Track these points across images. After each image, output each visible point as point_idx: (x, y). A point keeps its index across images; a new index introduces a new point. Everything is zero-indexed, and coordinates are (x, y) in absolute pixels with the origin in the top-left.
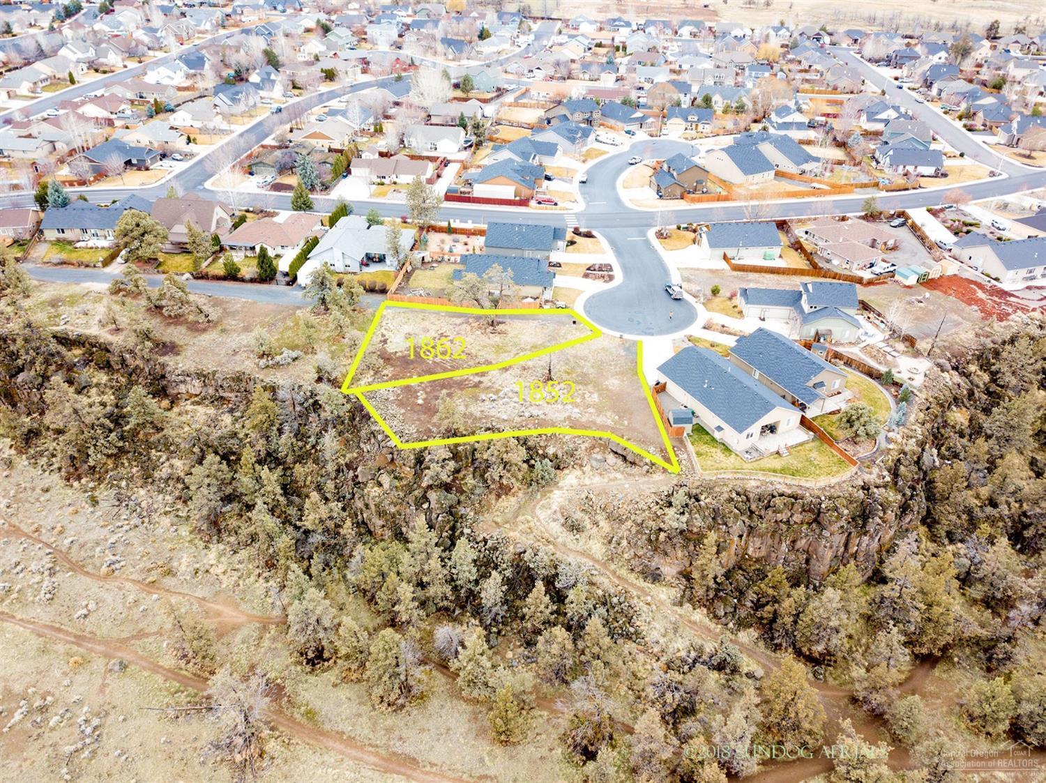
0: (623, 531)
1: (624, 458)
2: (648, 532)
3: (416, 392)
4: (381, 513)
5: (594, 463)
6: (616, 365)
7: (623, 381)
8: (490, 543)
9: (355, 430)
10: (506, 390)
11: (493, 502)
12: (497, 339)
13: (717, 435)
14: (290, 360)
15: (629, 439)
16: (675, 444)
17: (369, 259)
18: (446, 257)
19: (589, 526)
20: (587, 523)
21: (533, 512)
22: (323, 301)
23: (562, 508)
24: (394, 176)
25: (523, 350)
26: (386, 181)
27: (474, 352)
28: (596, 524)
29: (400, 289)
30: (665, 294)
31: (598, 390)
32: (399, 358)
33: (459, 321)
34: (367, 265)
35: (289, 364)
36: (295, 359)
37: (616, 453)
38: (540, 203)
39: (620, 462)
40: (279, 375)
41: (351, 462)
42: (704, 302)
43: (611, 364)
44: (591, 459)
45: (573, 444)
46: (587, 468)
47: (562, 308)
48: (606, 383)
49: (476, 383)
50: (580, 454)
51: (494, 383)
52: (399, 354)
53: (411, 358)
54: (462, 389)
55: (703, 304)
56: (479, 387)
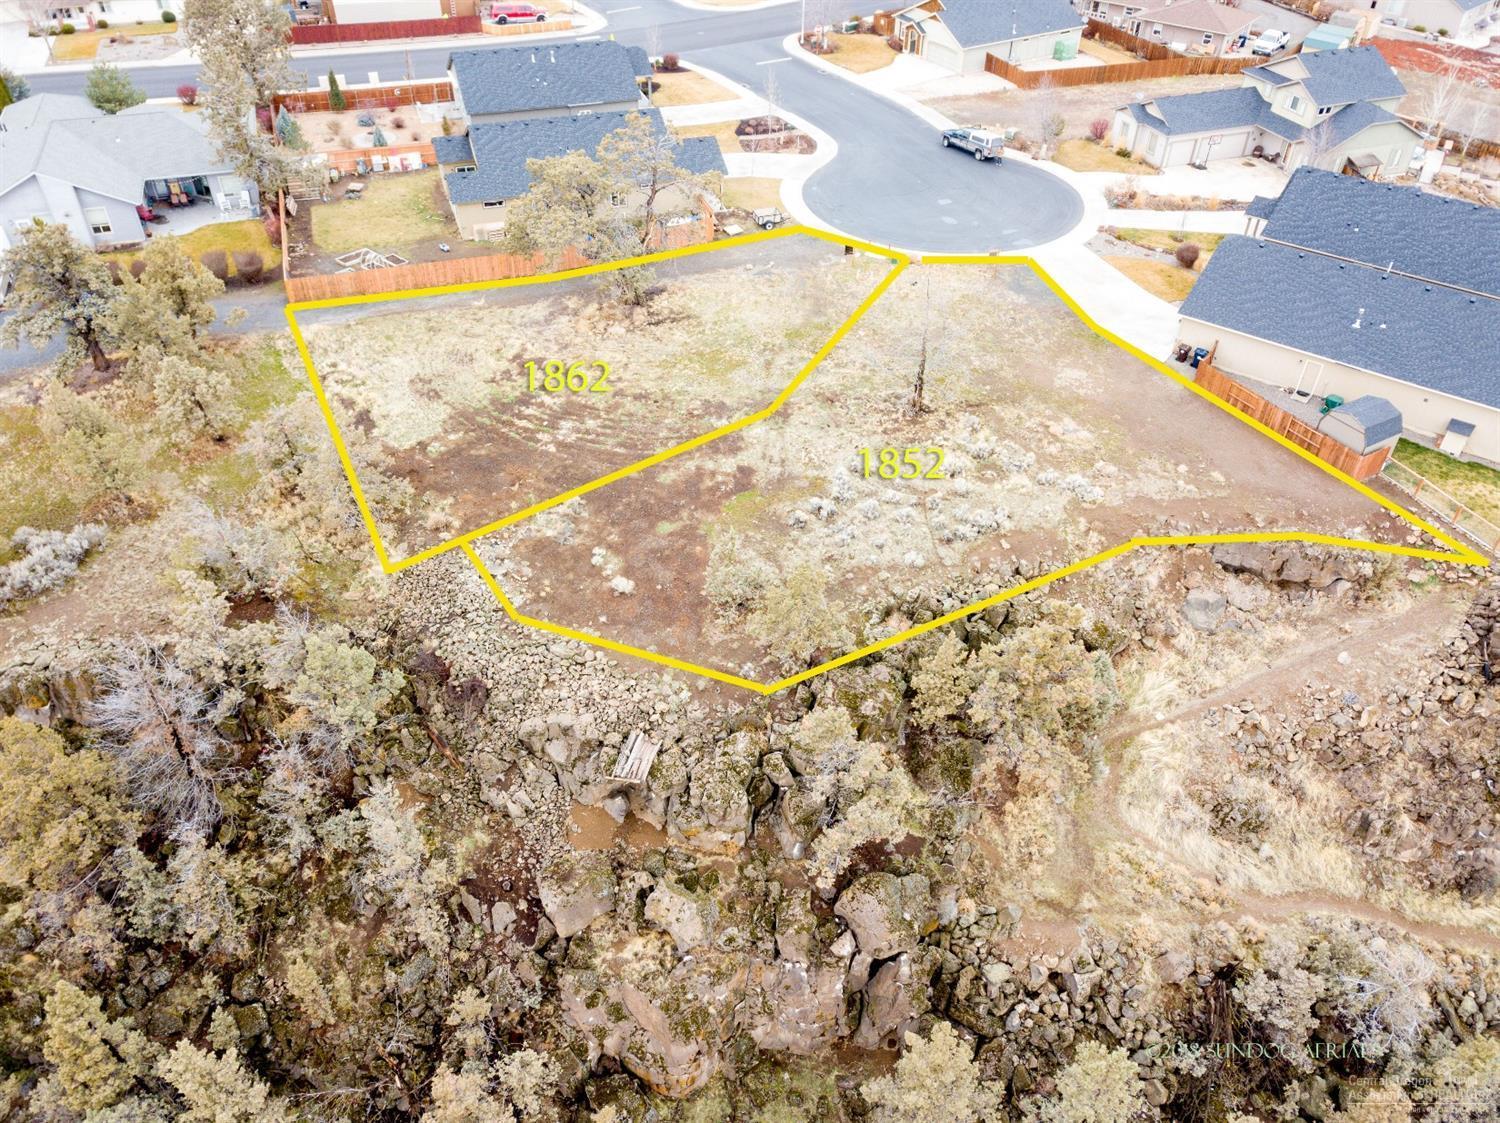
0: (1389, 792)
1: (1262, 577)
2: (1476, 775)
3: (583, 554)
4: (687, 1022)
5: (1200, 617)
6: (1031, 331)
7: (1087, 368)
8: (1083, 984)
9: (447, 750)
10: (838, 472)
11: (996, 835)
12: (677, 336)
13: (1453, 445)
14: (70, 568)
15: (1272, 522)
17: (158, 205)
18: (377, 160)
19: (1279, 809)
20: (1274, 802)
21: (1118, 823)
22: (88, 336)
23: (1190, 781)
24: (94, 8)
25: (772, 348)
26: (78, 21)
27: (650, 386)
28: (1298, 793)
30: (952, 154)
31: (1062, 407)
32: (442, 460)
33: (539, 310)
34: (158, 219)
35: (68, 580)
36: (83, 559)
37: (1239, 571)
38: (502, 21)
39: (1262, 592)
40: (48, 631)
41: (483, 869)
42: (1051, 154)
43: (1019, 333)
44: (1185, 609)
45: (1128, 581)
46: (1184, 638)
47: (774, 224)
48: (1058, 383)
49: (735, 477)
50: (1153, 605)
51: (783, 461)
52: (435, 449)
53: (483, 452)
54: (712, 506)
55: (1053, 159)
56: (754, 486)
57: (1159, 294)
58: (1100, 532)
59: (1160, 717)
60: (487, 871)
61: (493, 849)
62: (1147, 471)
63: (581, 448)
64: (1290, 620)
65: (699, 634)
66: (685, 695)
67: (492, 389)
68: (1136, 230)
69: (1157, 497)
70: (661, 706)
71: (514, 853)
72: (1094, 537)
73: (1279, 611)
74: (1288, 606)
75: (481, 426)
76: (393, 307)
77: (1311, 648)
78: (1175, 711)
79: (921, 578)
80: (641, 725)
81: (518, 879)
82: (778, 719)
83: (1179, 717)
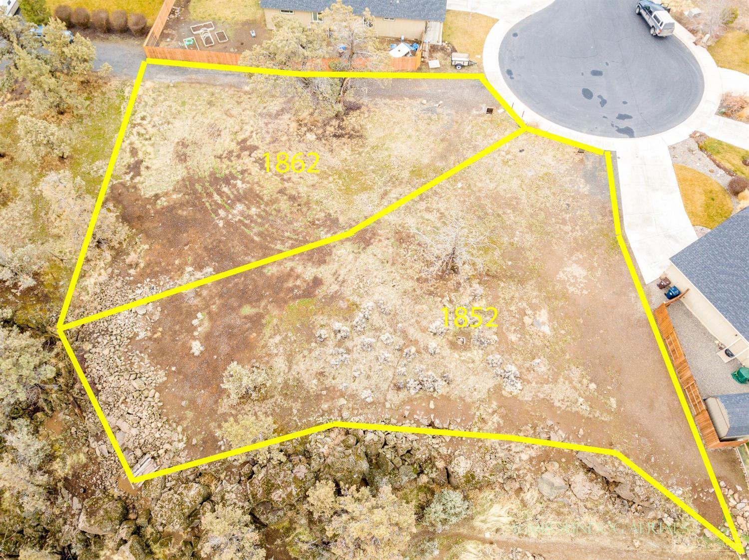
1: (608, 483)
3: (191, 314)
6: (574, 221)
7: (591, 269)
10: (368, 304)
12: (345, 151)
16: (723, 473)
25: (395, 181)
27: (303, 190)
29: (173, 23)
30: (636, 22)
31: (548, 299)
32: (161, 212)
37: (589, 470)
39: (598, 491)
41: (76, 476)
42: (709, 43)
43: (564, 219)
44: (539, 480)
45: (506, 452)
46: (530, 495)
47: (463, 66)
48: (561, 275)
49: (308, 284)
50: (518, 470)
51: (344, 282)
52: (162, 202)
53: (185, 213)
54: (280, 303)
55: (709, 48)
56: (315, 296)
57: (692, 215)
58: (502, 417)
59: (487, 535)
60: (78, 477)
61: (85, 467)
62: (567, 378)
63: (237, 229)
64: (605, 517)
65: (216, 402)
66: (181, 445)
67: (216, 163)
68: (720, 143)
69: (557, 404)
70: (167, 446)
71: (93, 473)
72: (496, 418)
73: (601, 508)
74: (611, 507)
75: (195, 192)
76: (200, 77)
77: (607, 542)
78: (498, 537)
79: (366, 410)
80: (153, 453)
81: (89, 489)
82: (227, 478)
83: (498, 542)
